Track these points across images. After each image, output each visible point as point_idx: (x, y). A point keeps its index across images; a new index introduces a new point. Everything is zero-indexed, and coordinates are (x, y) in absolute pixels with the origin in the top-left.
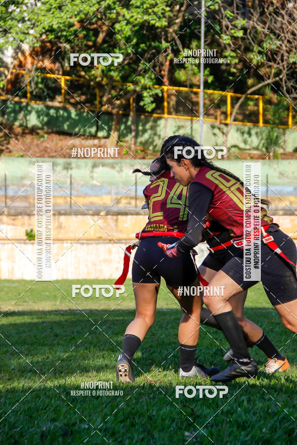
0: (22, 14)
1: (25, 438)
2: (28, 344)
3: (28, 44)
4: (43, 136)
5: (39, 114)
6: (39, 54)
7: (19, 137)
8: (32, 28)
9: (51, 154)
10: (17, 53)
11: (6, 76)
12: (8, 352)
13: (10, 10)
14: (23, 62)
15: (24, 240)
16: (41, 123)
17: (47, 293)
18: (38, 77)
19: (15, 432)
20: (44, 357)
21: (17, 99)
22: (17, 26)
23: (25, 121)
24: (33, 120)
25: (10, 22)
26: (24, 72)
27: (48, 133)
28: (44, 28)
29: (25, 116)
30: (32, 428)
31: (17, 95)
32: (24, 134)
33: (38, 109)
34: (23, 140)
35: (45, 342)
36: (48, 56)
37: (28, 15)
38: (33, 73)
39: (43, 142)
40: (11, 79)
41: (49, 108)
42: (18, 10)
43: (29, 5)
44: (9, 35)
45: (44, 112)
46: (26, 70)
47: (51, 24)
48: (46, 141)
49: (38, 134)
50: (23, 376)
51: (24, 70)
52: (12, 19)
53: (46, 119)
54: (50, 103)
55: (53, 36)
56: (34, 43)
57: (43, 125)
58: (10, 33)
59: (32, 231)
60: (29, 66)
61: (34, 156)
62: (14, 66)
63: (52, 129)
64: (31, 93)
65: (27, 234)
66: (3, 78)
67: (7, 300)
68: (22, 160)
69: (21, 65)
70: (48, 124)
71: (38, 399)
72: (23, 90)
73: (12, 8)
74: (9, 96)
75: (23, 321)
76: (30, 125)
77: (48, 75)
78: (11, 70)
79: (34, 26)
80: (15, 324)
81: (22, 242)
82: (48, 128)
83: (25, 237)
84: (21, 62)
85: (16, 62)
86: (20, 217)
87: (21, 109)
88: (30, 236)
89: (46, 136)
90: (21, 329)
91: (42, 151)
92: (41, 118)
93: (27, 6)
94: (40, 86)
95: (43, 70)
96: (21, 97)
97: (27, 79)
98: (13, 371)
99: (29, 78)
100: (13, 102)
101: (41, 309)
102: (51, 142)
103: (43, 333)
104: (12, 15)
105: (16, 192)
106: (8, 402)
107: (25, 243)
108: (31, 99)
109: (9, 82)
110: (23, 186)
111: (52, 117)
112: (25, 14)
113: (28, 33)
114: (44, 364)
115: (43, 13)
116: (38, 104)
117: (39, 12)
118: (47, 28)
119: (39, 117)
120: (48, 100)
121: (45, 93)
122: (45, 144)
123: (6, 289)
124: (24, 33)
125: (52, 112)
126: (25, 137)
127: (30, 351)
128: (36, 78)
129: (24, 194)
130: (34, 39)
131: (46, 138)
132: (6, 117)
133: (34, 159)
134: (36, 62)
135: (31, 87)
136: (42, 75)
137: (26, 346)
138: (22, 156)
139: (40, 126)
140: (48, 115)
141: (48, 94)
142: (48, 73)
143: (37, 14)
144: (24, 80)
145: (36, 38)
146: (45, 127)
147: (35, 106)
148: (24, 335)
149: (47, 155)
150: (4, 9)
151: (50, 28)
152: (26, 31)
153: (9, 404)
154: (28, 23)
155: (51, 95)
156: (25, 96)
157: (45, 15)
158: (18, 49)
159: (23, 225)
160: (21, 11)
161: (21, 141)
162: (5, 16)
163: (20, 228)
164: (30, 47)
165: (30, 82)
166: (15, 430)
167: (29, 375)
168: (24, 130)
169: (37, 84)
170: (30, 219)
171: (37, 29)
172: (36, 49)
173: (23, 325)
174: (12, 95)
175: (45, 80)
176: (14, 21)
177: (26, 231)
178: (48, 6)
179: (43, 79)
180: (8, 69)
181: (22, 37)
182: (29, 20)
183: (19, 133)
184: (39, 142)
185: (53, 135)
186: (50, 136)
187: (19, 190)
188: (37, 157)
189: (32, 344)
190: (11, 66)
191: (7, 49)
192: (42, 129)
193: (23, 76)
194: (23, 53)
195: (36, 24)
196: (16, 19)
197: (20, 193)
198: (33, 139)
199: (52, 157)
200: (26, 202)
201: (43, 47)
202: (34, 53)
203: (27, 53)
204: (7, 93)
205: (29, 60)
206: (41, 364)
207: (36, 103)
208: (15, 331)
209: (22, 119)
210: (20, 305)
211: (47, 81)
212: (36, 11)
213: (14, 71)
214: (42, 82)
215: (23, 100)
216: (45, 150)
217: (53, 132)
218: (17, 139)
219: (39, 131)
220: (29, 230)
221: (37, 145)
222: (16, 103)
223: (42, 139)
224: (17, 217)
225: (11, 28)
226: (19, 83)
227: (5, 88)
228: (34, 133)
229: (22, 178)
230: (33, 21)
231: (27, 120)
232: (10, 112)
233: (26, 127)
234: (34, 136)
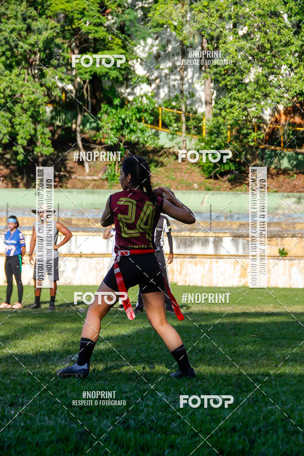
0: (279, 82)
1: (295, 413)
2: (288, 339)
3: (283, 105)
4: (293, 176)
5: (290, 158)
6: (291, 112)
7: (274, 177)
8: (286, 93)
9: (299, 190)
10: (274, 112)
11: (265, 130)
12: (273, 344)
13: (269, 80)
14: (279, 119)
15: (278, 257)
16: (291, 166)
17: (297, 299)
18: (289, 130)
19: (287, 408)
20: (302, 349)
21: (273, 147)
22: (275, 91)
23: (279, 164)
24: (285, 164)
25: (269, 89)
26: (279, 127)
27: (296, 173)
28: (295, 92)
29: (279, 160)
30: (299, 405)
31: (273, 145)
32: (278, 174)
33: (289, 155)
34: (277, 179)
35: (301, 338)
36: (298, 114)
37: (284, 83)
38: (286, 128)
39: (293, 180)
40: (269, 132)
41: (297, 154)
42: (276, 79)
43: (284, 75)
44: (268, 98)
45: (294, 157)
46: (281, 125)
47: (301, 89)
48: (295, 179)
49: (289, 174)
50: (287, 364)
51: (279, 125)
52: (271, 86)
53: (295, 163)
54: (299, 150)
55: (302, 98)
56: (287, 104)
57: (293, 167)
58: (270, 97)
59: (284, 249)
60: (283, 121)
61: (285, 191)
62: (272, 122)
63: (300, 170)
64: (284, 142)
65: (280, 252)
66: (263, 131)
67: (268, 303)
68: (276, 195)
69: (277, 121)
70: (296, 166)
71: (301, 383)
72: (278, 141)
73: (271, 77)
74: (267, 145)
75: (281, 320)
76: (282, 168)
77: (298, 129)
78: (269, 126)
79: (288, 90)
80: (276, 323)
81: (276, 258)
82: (297, 170)
83: (279, 255)
84: (276, 119)
85: (273, 119)
86: (274, 239)
87: (276, 155)
88: (283, 253)
89: (295, 175)
90: (281, 327)
91: (292, 187)
92: (292, 161)
93: (282, 76)
94: (291, 137)
95: (294, 124)
96: (276, 146)
97: (281, 132)
98: (278, 360)
99: (283, 131)
100: (270, 150)
101: (294, 311)
102: (299, 181)
103: (298, 331)
104: (271, 83)
105: (272, 219)
106: (278, 384)
107: (278, 259)
108: (284, 147)
109: (268, 134)
110: (277, 215)
111: (300, 161)
112: (281, 82)
113: (283, 97)
114: (302, 355)
115: (295, 81)
116: (290, 151)
117: (292, 80)
118: (298, 92)
119: (289, 161)
120: (297, 147)
121: (295, 143)
122: (294, 182)
123: (265, 295)
124: (280, 97)
125: (300, 157)
126: (279, 177)
127: (289, 344)
128: (288, 131)
129: (278, 221)
130: (288, 101)
131: (295, 178)
132: (264, 161)
133: (286, 194)
134: (288, 119)
135: (284, 138)
136: (293, 129)
137: (286, 341)
138: (276, 192)
139: (291, 168)
140: (297, 159)
141: (297, 143)
142: (297, 127)
143: (291, 81)
144: (279, 133)
145: (289, 99)
146: (295, 169)
147: (288, 153)
148: (283, 332)
149: (295, 191)
150: (265, 78)
151: (300, 92)
152: (282, 95)
153: (279, 386)
154: (284, 89)
155: (300, 143)
156: (279, 145)
157: (297, 83)
158: (275, 109)
159: (277, 245)
160: (278, 80)
161: (276, 180)
162: (265, 84)
163: (274, 247)
164: (285, 106)
165: (284, 135)
166: (287, 407)
167: (291, 363)
168: (278, 171)
169: (289, 135)
170: (282, 240)
171: (290, 93)
172: (289, 109)
173: (282, 323)
174: (269, 144)
175: (295, 133)
176: (273, 87)
177: (279, 249)
178: (299, 75)
179: (293, 132)
180: (267, 124)
181: (278, 99)
182: (284, 87)
183: (274, 173)
184: (290, 180)
185: (301, 175)
186: (298, 176)
187: (274, 218)
188: (288, 192)
189: (291, 339)
190: (269, 122)
191: (266, 109)
192: (292, 170)
193: (278, 129)
194: (279, 112)
195: (290, 89)
196: (274, 86)
197: (275, 220)
198: (285, 178)
199: (300, 192)
200: (280, 227)
201: (294, 107)
202: (287, 112)
203: (282, 111)
204: (265, 144)
205: (283, 117)
206: (300, 355)
207: (287, 150)
208: (276, 329)
209: (277, 163)
210: (277, 308)
211: (297, 133)
212: (289, 79)
213: (272, 126)
214: (293, 134)
215: (277, 148)
216: (295, 186)
217: (300, 173)
218: (272, 178)
219: (290, 172)
220: (281, 249)
221: (288, 183)
222: (272, 150)
223: (292, 178)
224: (272, 239)
225: (270, 93)
226: (276, 135)
227: (264, 139)
228: (286, 174)
229: (276, 209)
230: (287, 87)
231: (280, 164)
232: (268, 158)
233: (280, 169)
234: (286, 176)
